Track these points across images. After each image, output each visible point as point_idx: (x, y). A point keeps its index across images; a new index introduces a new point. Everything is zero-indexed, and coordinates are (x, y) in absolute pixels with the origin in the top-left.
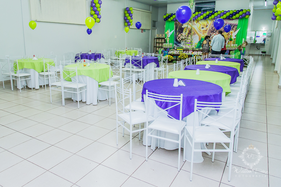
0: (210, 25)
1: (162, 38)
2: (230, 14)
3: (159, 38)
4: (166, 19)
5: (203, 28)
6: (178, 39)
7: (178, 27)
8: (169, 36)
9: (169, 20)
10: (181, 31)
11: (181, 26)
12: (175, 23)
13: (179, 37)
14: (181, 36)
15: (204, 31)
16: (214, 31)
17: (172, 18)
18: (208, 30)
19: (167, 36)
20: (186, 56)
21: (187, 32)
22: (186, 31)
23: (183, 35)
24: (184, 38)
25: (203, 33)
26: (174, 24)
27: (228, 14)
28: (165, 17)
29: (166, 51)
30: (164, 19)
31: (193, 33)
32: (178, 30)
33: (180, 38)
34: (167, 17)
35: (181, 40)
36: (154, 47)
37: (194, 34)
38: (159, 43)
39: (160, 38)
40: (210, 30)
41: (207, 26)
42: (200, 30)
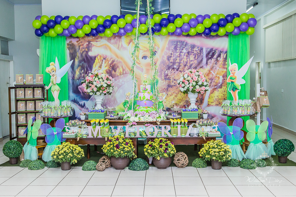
0: (162, 51)
1: (33, 87)
2: (213, 25)
3: (25, 87)
4: (41, 32)
5: (145, 57)
6: (88, 87)
7: (78, 54)
8: (59, 81)
9: (52, 32)
10: (86, 65)
11: (87, 52)
12: (68, 44)
13: (91, 82)
14: (97, 79)
15: (148, 65)
16: (175, 67)
17: (59, 29)
18: (158, 63)
19: (52, 79)
20: (127, 144)
21: (105, 67)
22: (100, 67)
23: (100, 77)
24: (105, 85)
25: (148, 70)
26: (66, 46)
27: (208, 23)
28: (38, 24)
29: (54, 129)
30: (37, 30)
31: (121, 70)
32: (80, 62)
33: (93, 86)
34: (43, 26)
35: (95, 90)
36: (11, 113)
37: (124, 73)
38: (26, 101)
39: (29, 87)
40: (163, 62)
41: (156, 51)
42: (139, 62)
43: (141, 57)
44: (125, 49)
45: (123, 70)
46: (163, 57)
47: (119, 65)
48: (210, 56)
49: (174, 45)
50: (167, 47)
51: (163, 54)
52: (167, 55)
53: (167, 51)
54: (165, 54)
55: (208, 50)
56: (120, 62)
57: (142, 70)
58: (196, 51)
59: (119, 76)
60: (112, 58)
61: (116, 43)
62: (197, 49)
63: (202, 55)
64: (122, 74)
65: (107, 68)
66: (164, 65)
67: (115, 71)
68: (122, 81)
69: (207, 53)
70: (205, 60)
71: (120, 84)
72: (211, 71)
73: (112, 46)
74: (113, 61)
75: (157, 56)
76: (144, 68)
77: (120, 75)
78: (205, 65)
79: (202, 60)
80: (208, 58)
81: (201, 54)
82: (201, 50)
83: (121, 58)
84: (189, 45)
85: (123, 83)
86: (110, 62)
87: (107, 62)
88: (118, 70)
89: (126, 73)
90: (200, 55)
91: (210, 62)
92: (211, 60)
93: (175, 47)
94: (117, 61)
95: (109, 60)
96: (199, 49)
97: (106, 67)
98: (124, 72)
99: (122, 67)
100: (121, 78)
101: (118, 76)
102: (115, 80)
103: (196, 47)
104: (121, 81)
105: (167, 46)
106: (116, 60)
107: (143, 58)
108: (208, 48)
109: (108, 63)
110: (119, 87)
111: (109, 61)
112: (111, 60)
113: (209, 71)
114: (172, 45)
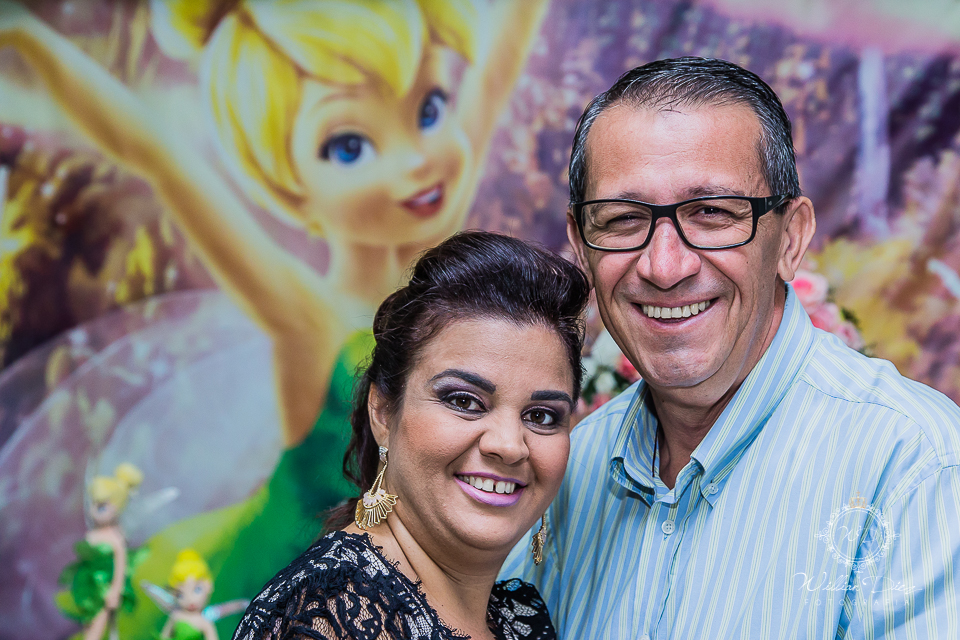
5: (344, 146)
18: (460, 198)
25: (369, 261)
31: (144, 255)
37: (167, 285)
41: (438, 92)
42: (294, 188)
43: (306, 144)
44: (174, 71)
45: (164, 256)
46: (505, 139)
47: (130, 212)
48: (922, 132)
49: (601, 32)
50: (534, 58)
51: (503, 116)
52: (538, 126)
53: (539, 91)
54: (516, 113)
55: (909, 73)
56: (136, 188)
57: (320, 258)
58: (795, 83)
59: (131, 309)
60: (62, 155)
61: (102, 25)
62: (805, 70)
63: (849, 116)
64: (149, 287)
65: (25, 239)
66: (509, 211)
67: (95, 266)
68: (155, 354)
69: (896, 97)
70: (874, 169)
71: (136, 380)
72: (935, 266)
73: (65, 52)
74: (79, 180)
75: (452, 130)
76: (340, 242)
77: (138, 295)
78: (876, 211)
79: (847, 168)
80: (903, 140)
81: (836, 110)
82: (843, 72)
83: (145, 155)
84: (733, 28)
85: (159, 368)
86: (50, 191)
87: (27, 189)
88: (114, 257)
89: (184, 284)
90: (826, 125)
91: (926, 187)
92: (937, 161)
93: (605, 53)
94: (110, 179)
95: (42, 165)
96: (825, 62)
97: (18, 224)
98: (171, 274)
99: (154, 231)
100: (142, 325)
101: (115, 308)
102: (96, 344)
103: (799, 50)
104: (141, 346)
105: (534, 44)
106: (102, 170)
107: (324, 153)
108: (904, 60)
109: (37, 193)
110: (127, 402)
111: (42, 180)
112: (62, 172)
113: (918, 263)
114: (584, 33)
